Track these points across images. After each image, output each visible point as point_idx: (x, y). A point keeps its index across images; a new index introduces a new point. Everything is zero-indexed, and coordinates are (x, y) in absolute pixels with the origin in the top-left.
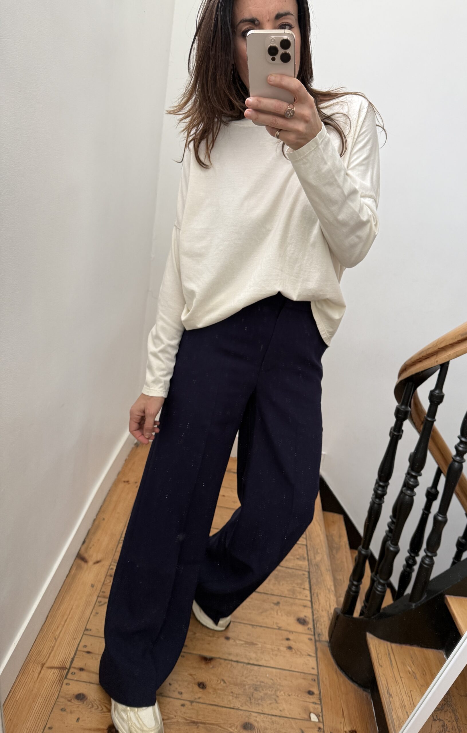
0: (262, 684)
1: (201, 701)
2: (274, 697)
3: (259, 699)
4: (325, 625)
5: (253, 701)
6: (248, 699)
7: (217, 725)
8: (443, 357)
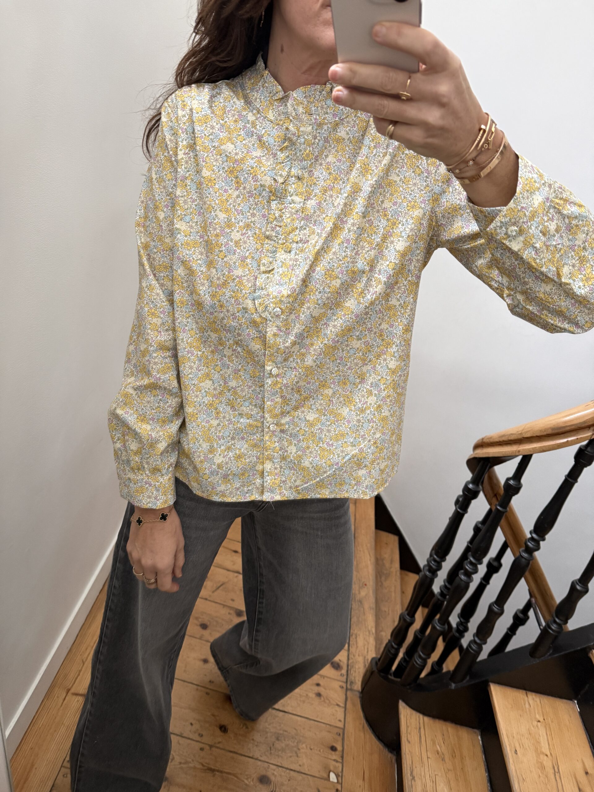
0: (285, 733)
1: (220, 745)
2: (295, 749)
3: (279, 750)
4: (359, 672)
5: (272, 751)
6: (269, 749)
7: (234, 775)
8: (526, 448)
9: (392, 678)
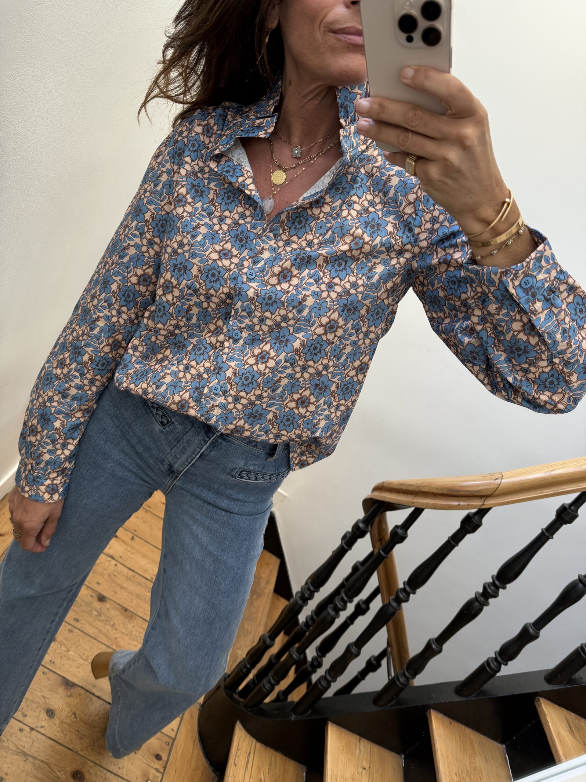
7: (47, 764)
8: (420, 501)
9: (236, 696)
